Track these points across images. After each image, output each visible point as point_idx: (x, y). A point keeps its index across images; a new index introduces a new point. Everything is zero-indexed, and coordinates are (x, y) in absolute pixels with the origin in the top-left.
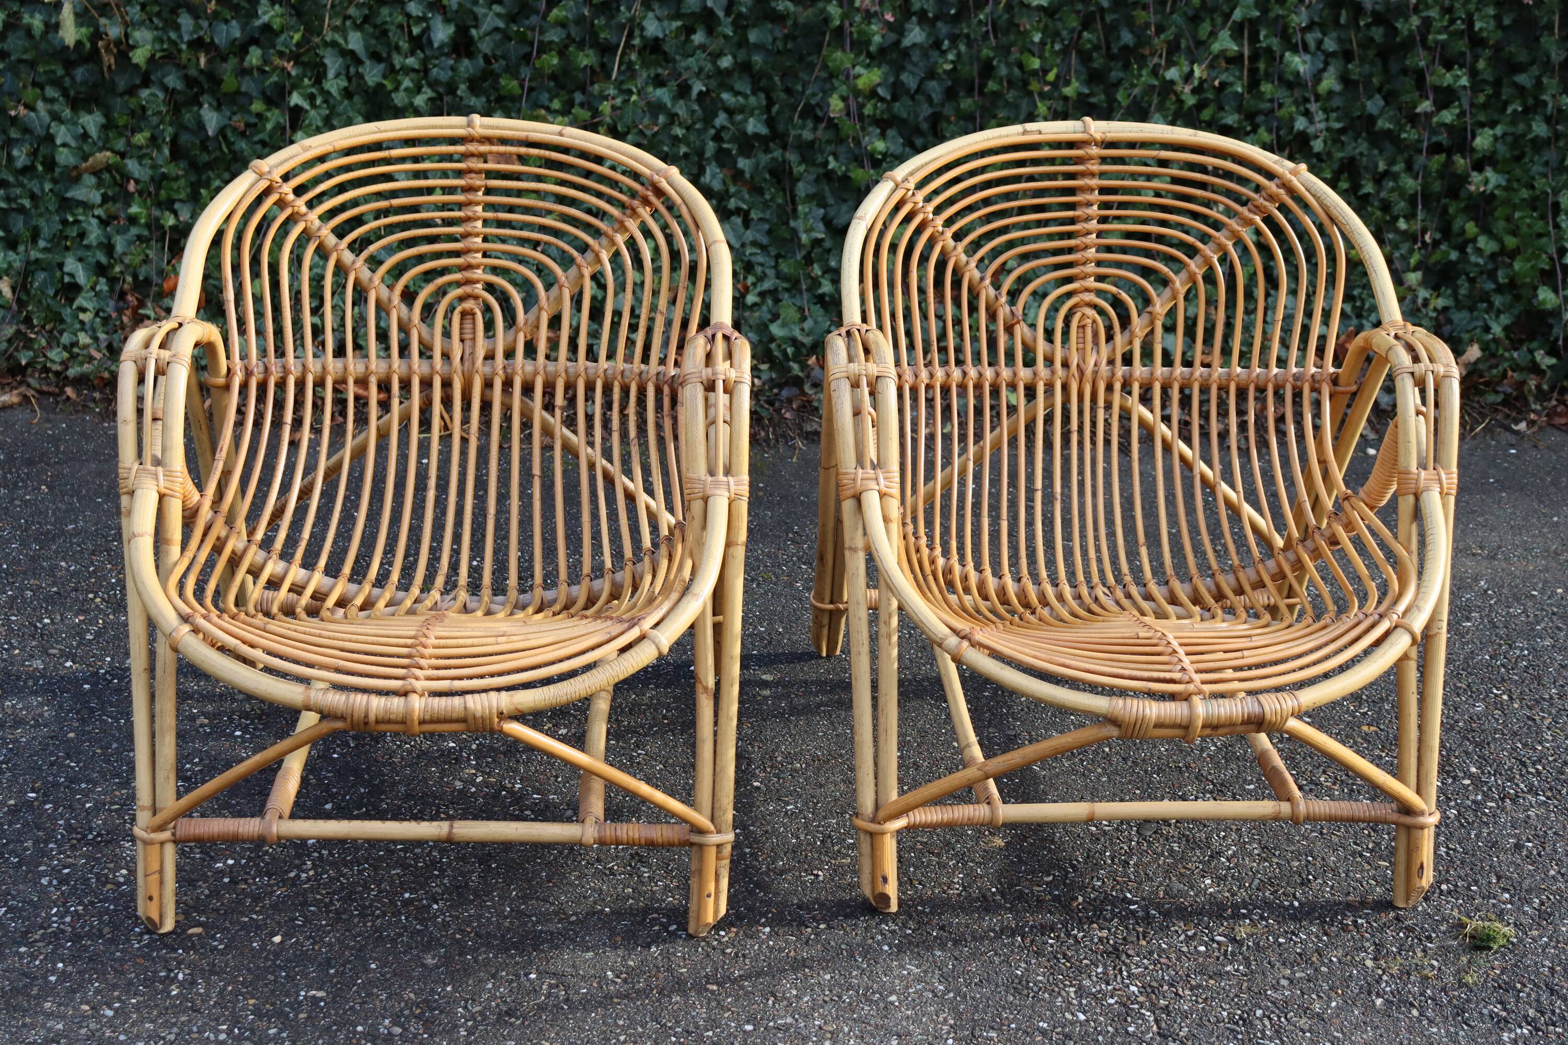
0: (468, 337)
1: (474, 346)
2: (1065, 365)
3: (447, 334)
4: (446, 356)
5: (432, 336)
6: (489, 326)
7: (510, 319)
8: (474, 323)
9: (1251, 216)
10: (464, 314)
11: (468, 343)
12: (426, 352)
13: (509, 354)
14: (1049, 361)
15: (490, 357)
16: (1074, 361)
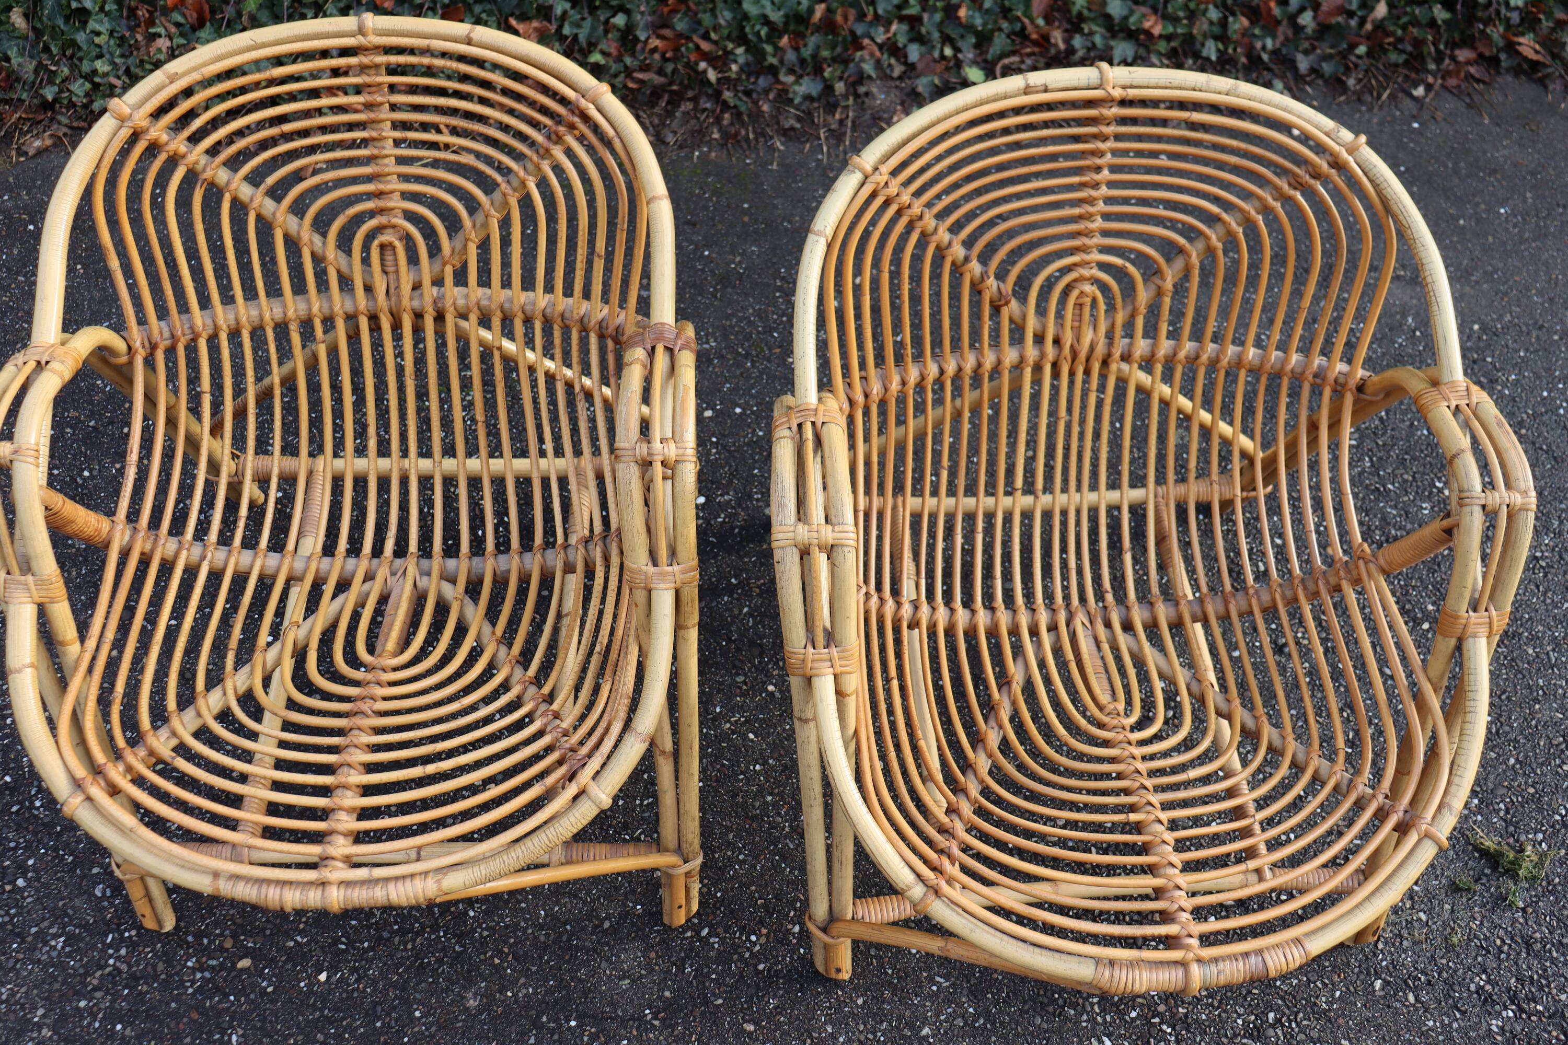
0: (391, 269)
1: (398, 280)
2: (1057, 341)
3: (366, 261)
4: (368, 289)
5: (350, 266)
6: (413, 259)
7: (434, 250)
8: (395, 254)
9: (1292, 192)
10: (382, 247)
11: (392, 277)
12: (345, 283)
13: (438, 282)
14: (1039, 339)
15: (417, 286)
16: (1068, 339)
